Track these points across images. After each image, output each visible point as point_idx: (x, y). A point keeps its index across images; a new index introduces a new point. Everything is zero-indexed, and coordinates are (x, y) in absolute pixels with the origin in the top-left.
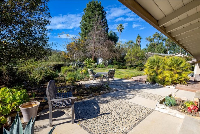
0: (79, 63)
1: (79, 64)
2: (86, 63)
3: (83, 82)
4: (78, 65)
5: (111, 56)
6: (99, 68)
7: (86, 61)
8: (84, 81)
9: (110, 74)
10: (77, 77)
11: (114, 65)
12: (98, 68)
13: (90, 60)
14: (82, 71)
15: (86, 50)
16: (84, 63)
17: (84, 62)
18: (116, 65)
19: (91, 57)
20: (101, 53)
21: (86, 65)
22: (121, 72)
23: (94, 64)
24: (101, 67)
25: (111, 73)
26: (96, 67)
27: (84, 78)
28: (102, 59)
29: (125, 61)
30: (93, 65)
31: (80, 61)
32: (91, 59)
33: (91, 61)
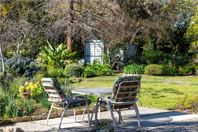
0: (18, 63)
1: (17, 66)
2: (46, 62)
3: (29, 123)
4: (15, 69)
5: (134, 29)
6: (91, 75)
7: (45, 55)
8: (32, 120)
9: (122, 90)
10: (7, 108)
11: (145, 64)
12: (88, 77)
13: (57, 50)
14: (27, 88)
15: (44, 13)
16: (39, 62)
17: (39, 59)
18: (155, 62)
19: (62, 40)
20: (98, 23)
21: (46, 69)
22: (173, 87)
23: (75, 65)
24: (98, 73)
25: (125, 88)
26: (79, 72)
27: (33, 111)
28: (102, 44)
29: (188, 45)
30: (70, 65)
31: (24, 56)
32: (60, 47)
33: (60, 51)
